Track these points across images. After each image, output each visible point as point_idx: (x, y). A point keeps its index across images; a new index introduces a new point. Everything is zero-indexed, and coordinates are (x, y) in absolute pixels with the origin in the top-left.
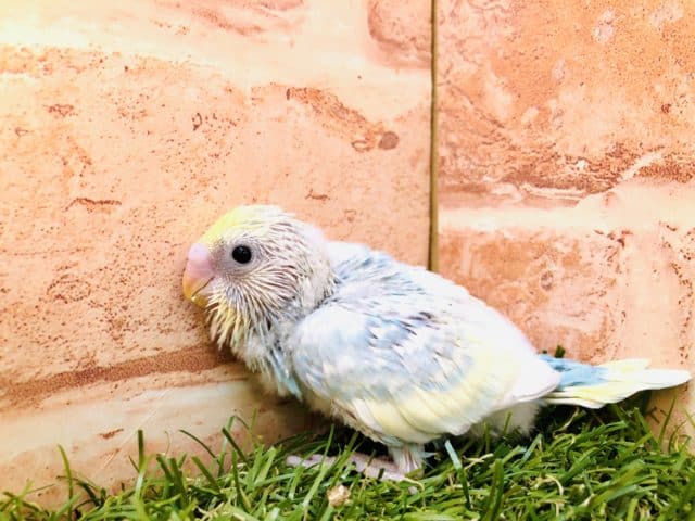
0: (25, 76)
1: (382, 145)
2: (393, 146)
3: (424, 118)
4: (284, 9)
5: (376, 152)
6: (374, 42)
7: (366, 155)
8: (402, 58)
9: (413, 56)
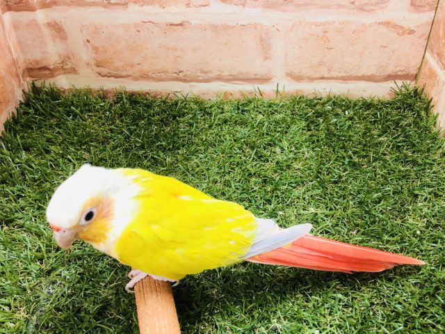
0: (320, 27)
1: (408, 33)
2: (413, 33)
3: (428, 25)
4: (382, 4)
5: (406, 36)
6: (412, 7)
7: (402, 37)
8: (422, 9)
9: (427, 7)
